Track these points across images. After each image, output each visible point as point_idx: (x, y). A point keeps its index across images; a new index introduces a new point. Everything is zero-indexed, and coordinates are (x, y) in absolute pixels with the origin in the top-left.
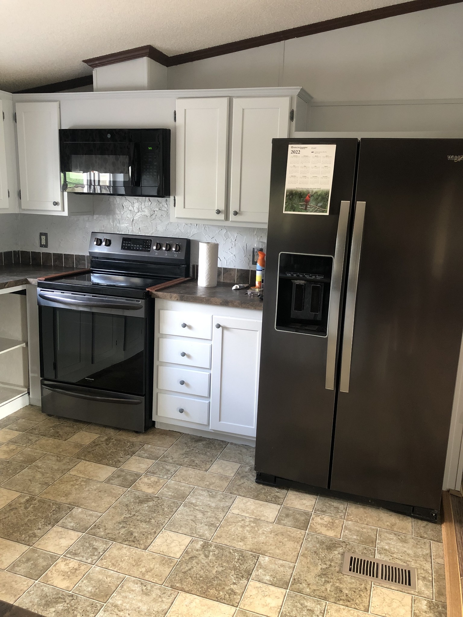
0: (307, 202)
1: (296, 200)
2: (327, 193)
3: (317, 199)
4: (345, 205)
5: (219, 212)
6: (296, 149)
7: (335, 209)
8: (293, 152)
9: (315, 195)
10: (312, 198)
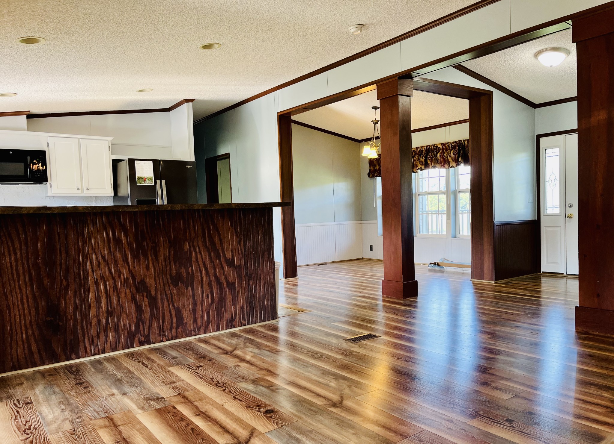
0: (145, 180)
1: (141, 180)
2: (152, 177)
3: (149, 179)
4: (158, 181)
5: (78, 189)
6: (138, 162)
7: (155, 182)
8: (137, 163)
9: (148, 178)
10: (147, 179)
